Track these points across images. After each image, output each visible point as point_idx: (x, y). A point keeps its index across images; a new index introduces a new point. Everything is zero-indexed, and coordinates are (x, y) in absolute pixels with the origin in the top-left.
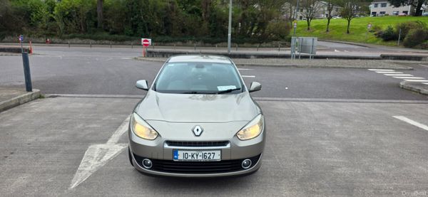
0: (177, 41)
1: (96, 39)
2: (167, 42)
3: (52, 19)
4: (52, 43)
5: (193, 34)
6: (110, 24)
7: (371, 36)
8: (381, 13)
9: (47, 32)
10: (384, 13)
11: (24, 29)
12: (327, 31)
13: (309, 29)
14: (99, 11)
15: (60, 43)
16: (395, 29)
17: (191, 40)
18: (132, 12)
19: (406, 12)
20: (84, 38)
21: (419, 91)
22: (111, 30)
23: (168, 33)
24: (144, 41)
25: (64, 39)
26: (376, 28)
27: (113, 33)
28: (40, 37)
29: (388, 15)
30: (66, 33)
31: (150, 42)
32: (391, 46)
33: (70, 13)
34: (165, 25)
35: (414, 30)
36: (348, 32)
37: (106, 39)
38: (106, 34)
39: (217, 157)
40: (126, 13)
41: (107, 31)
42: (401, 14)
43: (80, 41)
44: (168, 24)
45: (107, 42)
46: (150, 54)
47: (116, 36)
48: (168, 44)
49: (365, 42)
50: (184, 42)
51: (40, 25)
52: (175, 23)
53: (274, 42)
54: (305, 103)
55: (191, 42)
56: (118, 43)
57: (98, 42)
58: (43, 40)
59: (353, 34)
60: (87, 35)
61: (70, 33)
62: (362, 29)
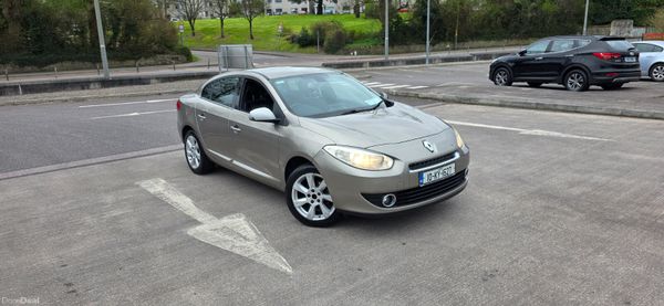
7: (282, 41)
8: (277, 10)
10: (281, 10)
12: (223, 37)
13: (194, 34)
16: (310, 32)
19: (305, 9)
21: (417, 96)
26: (285, 31)
29: (286, 13)
32: (311, 53)
35: (334, 32)
36: (252, 38)
39: (453, 170)
42: (300, 11)
49: (278, 49)
53: (159, 57)
59: (259, 40)
62: (268, 33)
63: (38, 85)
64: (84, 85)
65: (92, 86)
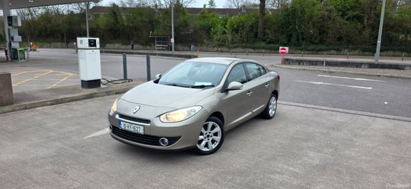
0: (331, 50)
1: (254, 48)
2: (319, 50)
3: (224, 33)
4: (222, 52)
5: (349, 42)
6: (268, 34)
9: (220, 43)
11: (205, 40)
14: (260, 24)
15: (227, 52)
17: (347, 48)
18: (288, 22)
20: (246, 47)
22: (268, 40)
23: (322, 42)
24: (282, 49)
25: (230, 48)
27: (270, 43)
28: (214, 47)
30: (232, 43)
31: (287, 50)
33: (237, 27)
34: (320, 34)
37: (263, 48)
38: (263, 44)
39: (141, 131)
40: (282, 24)
41: (265, 41)
43: (241, 50)
44: (323, 32)
45: (263, 51)
46: (287, 61)
47: (272, 45)
48: (321, 53)
50: (338, 50)
51: (215, 37)
52: (330, 32)
54: (367, 118)
55: (346, 50)
56: (273, 51)
57: (256, 51)
58: (216, 49)
60: (248, 45)
61: (236, 43)
63: (334, 62)
64: (358, 65)
65: (363, 66)
